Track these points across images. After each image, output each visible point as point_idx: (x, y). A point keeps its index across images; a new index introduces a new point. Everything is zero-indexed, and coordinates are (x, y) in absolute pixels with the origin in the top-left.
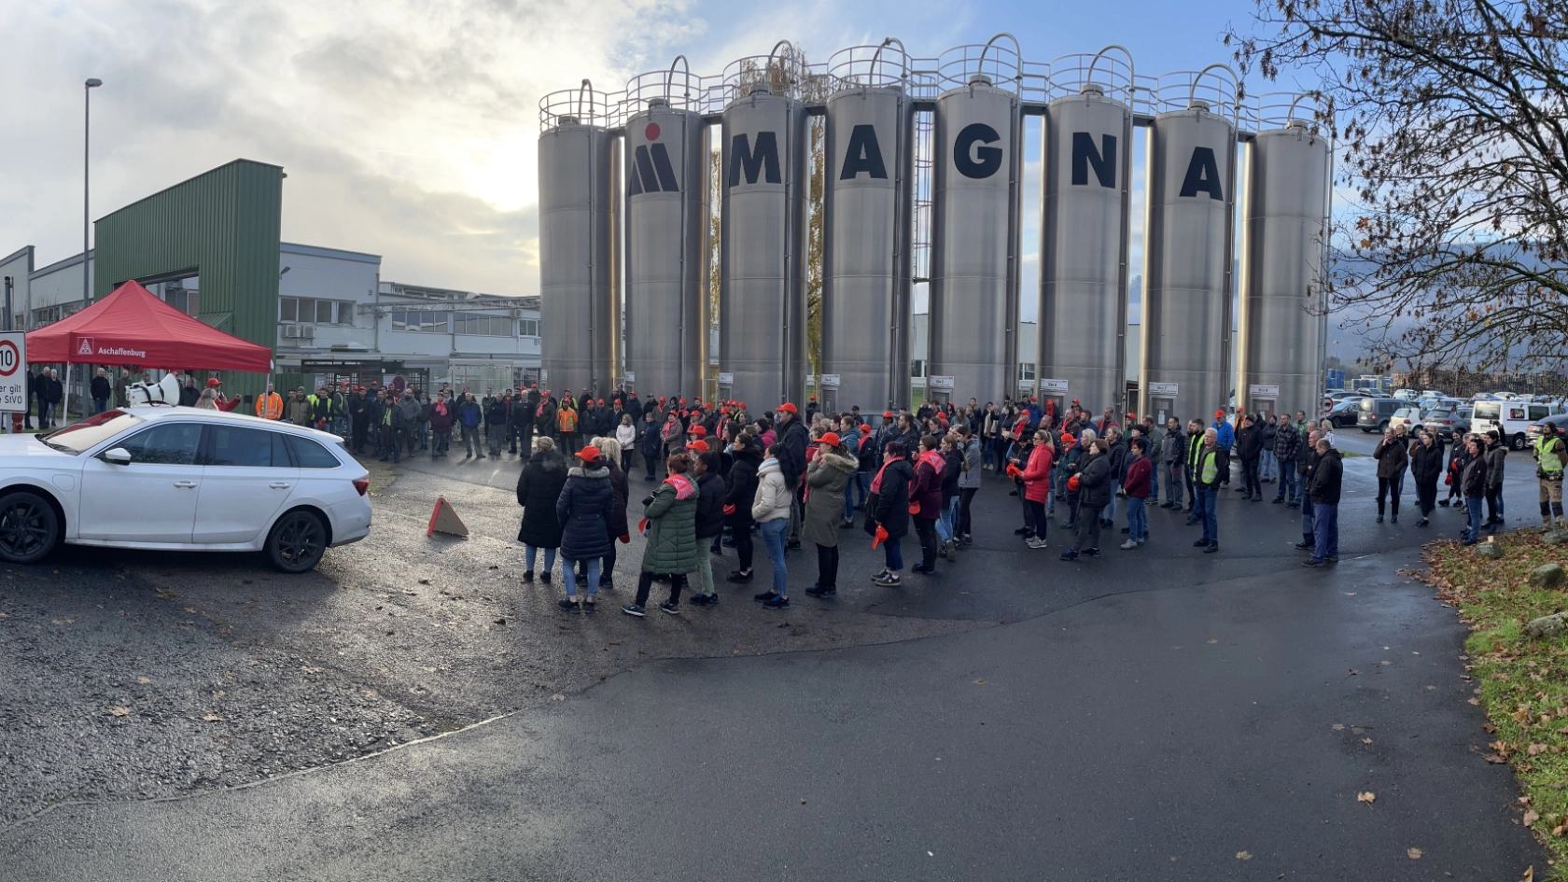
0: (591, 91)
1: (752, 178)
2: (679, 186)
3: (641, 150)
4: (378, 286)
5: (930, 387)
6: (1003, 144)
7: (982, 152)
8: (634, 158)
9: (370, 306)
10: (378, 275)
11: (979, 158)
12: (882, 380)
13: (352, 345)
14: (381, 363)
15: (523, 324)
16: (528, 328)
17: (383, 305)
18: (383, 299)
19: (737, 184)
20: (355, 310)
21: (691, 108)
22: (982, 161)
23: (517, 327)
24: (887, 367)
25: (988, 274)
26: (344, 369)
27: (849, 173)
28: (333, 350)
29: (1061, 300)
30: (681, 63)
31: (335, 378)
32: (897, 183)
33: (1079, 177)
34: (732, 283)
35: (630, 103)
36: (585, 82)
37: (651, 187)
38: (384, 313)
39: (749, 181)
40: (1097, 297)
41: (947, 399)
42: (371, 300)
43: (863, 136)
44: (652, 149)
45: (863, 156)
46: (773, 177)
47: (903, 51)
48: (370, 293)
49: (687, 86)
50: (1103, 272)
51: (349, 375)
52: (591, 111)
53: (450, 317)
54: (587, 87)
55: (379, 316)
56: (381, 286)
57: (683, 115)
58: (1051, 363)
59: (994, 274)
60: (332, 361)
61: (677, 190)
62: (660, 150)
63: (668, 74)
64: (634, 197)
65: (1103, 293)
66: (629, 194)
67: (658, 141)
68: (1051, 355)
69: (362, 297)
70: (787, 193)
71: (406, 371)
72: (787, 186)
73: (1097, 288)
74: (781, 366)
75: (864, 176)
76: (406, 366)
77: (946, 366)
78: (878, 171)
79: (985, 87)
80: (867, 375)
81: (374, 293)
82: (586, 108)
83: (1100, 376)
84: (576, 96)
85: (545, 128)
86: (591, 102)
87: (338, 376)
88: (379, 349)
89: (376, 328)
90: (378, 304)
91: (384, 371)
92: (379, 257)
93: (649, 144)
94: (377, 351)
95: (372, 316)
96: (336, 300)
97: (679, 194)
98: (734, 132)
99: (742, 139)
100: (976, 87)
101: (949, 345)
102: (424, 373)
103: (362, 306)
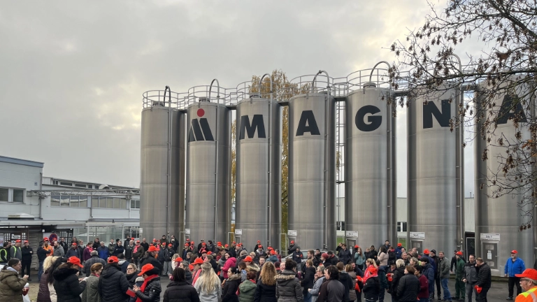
0: (170, 92)
1: (251, 136)
2: (214, 138)
3: (195, 121)
4: (41, 180)
5: (346, 237)
6: (383, 113)
7: (370, 119)
8: (191, 124)
9: (35, 192)
10: (41, 174)
11: (369, 121)
12: (320, 233)
13: (23, 215)
14: (42, 227)
15: (133, 202)
16: (136, 205)
17: (44, 191)
18: (44, 188)
19: (244, 138)
20: (25, 194)
21: (221, 102)
22: (370, 123)
23: (129, 205)
24: (322, 226)
25: (376, 178)
26: (17, 230)
27: (300, 132)
28: (9, 219)
29: (420, 189)
30: (215, 82)
31: (11, 236)
32: (326, 137)
33: (428, 124)
34: (242, 185)
35: (190, 98)
36: (167, 88)
37: (200, 138)
38: (46, 196)
39: (249, 137)
40: (442, 187)
41: (355, 244)
42: (37, 188)
43: (307, 115)
44: (200, 121)
45: (307, 125)
46: (262, 135)
47: (327, 76)
48: (36, 184)
49: (218, 93)
50: (446, 172)
51: (21, 234)
52: (170, 101)
53: (89, 199)
54: (168, 90)
55: (41, 198)
56: (43, 179)
57: (216, 106)
58: (415, 223)
59: (380, 178)
60: (9, 226)
61: (213, 140)
62: (204, 122)
63: (209, 88)
64: (191, 143)
65: (446, 184)
66: (189, 141)
67: (203, 117)
68: (415, 219)
69: (29, 186)
70: (269, 143)
71: (58, 231)
72: (269, 139)
73: (443, 181)
74: (267, 226)
75: (308, 134)
76: (58, 228)
77: (354, 226)
78: (315, 131)
79: (372, 88)
80: (312, 231)
81: (39, 184)
82: (167, 99)
83: (446, 230)
84: (162, 94)
85: (145, 106)
86: (170, 97)
87: (13, 235)
88: (42, 217)
89: (40, 205)
90: (41, 191)
91: (44, 231)
92: (42, 163)
93: (199, 118)
94: (40, 218)
95: (38, 198)
96: (11, 188)
97: (214, 142)
98: (243, 114)
99: (246, 118)
100: (367, 88)
101: (356, 214)
102: (70, 231)
103: (31, 192)
